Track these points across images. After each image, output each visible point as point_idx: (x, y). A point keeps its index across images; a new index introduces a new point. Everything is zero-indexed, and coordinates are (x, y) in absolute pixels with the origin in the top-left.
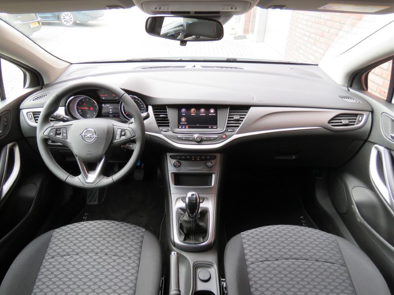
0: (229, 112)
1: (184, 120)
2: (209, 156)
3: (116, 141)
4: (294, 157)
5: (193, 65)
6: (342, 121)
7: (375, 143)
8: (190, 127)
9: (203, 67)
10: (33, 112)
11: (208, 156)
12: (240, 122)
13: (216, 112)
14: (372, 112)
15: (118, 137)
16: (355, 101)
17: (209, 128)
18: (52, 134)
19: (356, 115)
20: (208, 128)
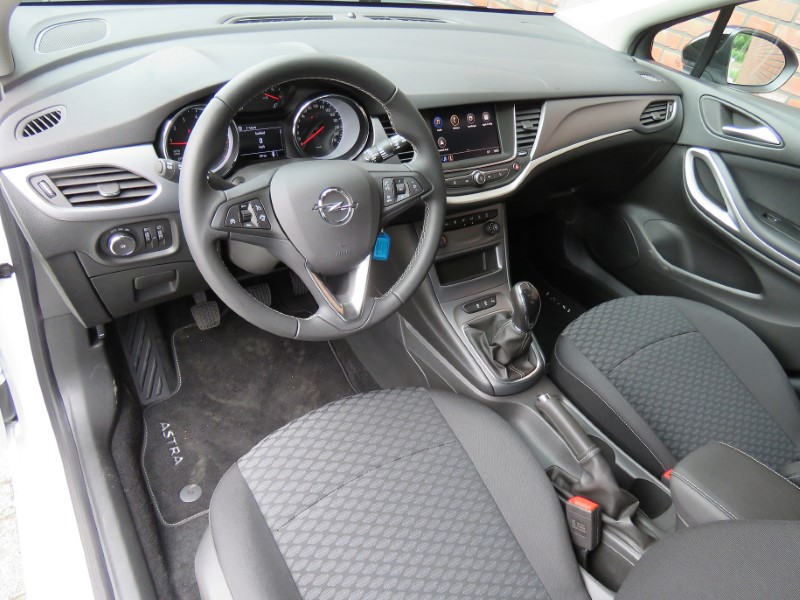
0: (517, 116)
1: (442, 143)
2: (488, 212)
3: (388, 209)
4: (573, 190)
5: (350, 14)
6: (652, 114)
7: (690, 146)
8: (456, 158)
9: (375, 18)
10: (49, 174)
11: (485, 212)
12: (533, 134)
13: (493, 119)
14: (681, 95)
15: (389, 199)
16: (655, 80)
17: (486, 154)
18: (233, 221)
19: (665, 103)
20: (484, 154)
